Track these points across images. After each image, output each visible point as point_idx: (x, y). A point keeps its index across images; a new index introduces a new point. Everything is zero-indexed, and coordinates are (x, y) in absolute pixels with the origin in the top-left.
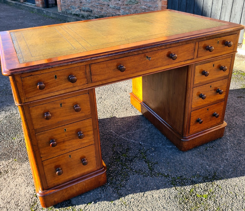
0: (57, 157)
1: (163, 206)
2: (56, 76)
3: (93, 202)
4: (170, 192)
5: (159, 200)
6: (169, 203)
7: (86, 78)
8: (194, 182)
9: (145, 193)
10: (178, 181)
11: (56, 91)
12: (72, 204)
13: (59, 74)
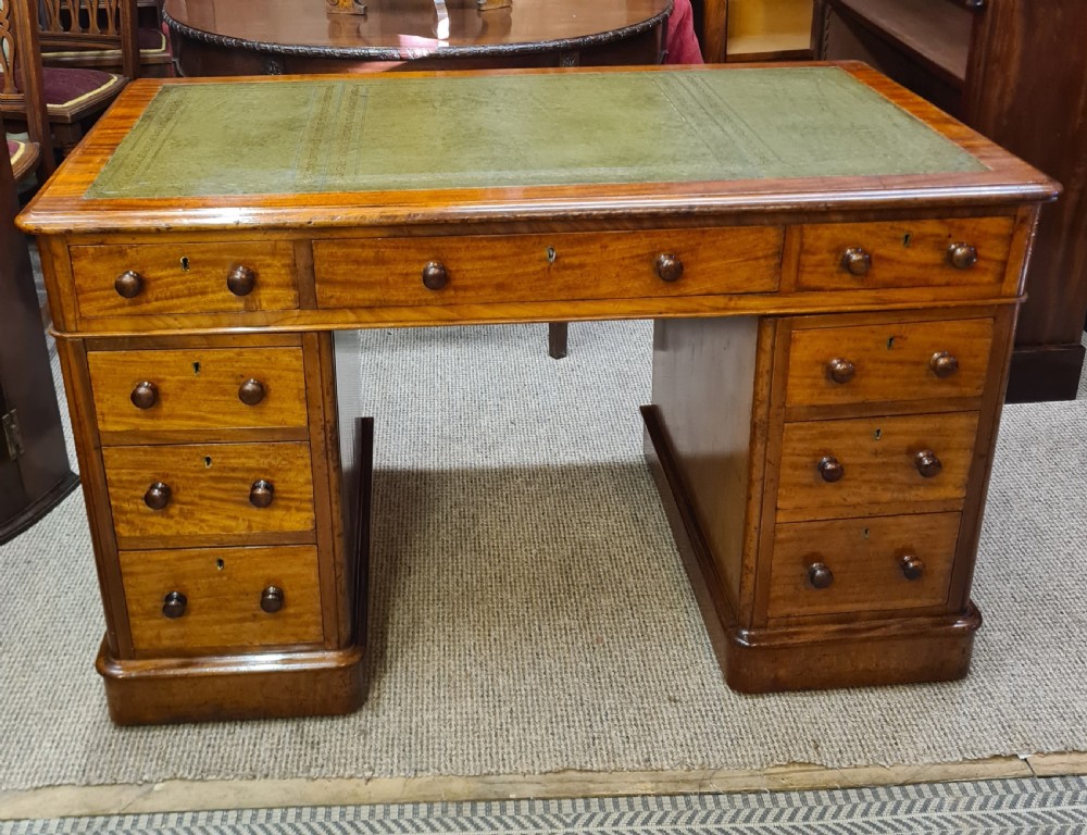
2: (185, 260)
7: (295, 286)
11: (183, 311)
13: (197, 257)
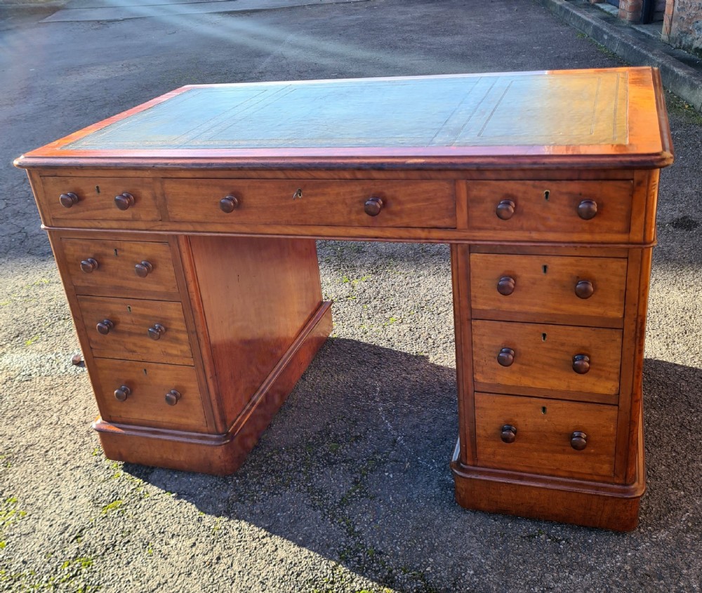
0: (120, 361)
1: (267, 579)
2: (98, 187)
3: (174, 495)
4: (315, 564)
5: (275, 565)
6: (282, 582)
8: (392, 582)
9: (271, 536)
10: (360, 557)
11: (101, 218)
12: (147, 478)
13: (104, 185)
